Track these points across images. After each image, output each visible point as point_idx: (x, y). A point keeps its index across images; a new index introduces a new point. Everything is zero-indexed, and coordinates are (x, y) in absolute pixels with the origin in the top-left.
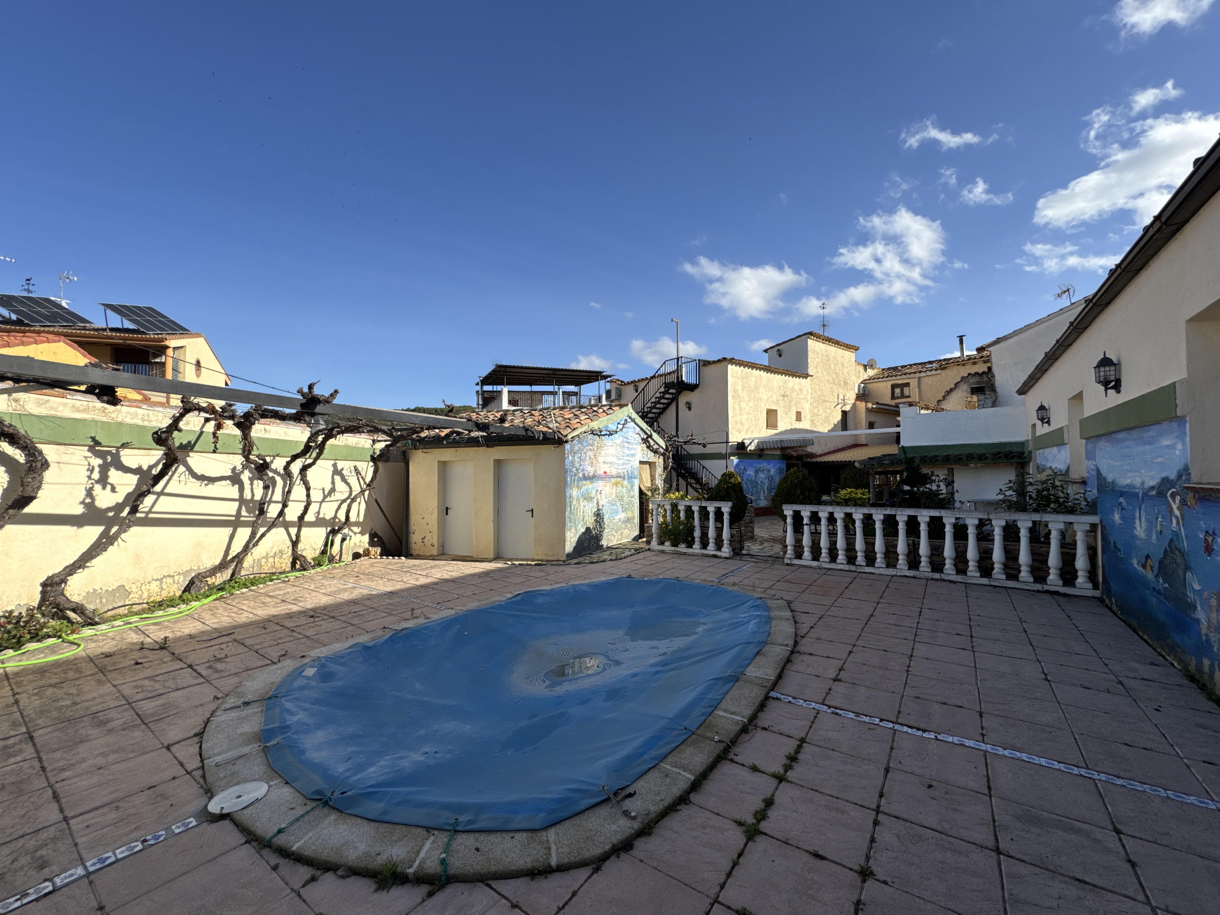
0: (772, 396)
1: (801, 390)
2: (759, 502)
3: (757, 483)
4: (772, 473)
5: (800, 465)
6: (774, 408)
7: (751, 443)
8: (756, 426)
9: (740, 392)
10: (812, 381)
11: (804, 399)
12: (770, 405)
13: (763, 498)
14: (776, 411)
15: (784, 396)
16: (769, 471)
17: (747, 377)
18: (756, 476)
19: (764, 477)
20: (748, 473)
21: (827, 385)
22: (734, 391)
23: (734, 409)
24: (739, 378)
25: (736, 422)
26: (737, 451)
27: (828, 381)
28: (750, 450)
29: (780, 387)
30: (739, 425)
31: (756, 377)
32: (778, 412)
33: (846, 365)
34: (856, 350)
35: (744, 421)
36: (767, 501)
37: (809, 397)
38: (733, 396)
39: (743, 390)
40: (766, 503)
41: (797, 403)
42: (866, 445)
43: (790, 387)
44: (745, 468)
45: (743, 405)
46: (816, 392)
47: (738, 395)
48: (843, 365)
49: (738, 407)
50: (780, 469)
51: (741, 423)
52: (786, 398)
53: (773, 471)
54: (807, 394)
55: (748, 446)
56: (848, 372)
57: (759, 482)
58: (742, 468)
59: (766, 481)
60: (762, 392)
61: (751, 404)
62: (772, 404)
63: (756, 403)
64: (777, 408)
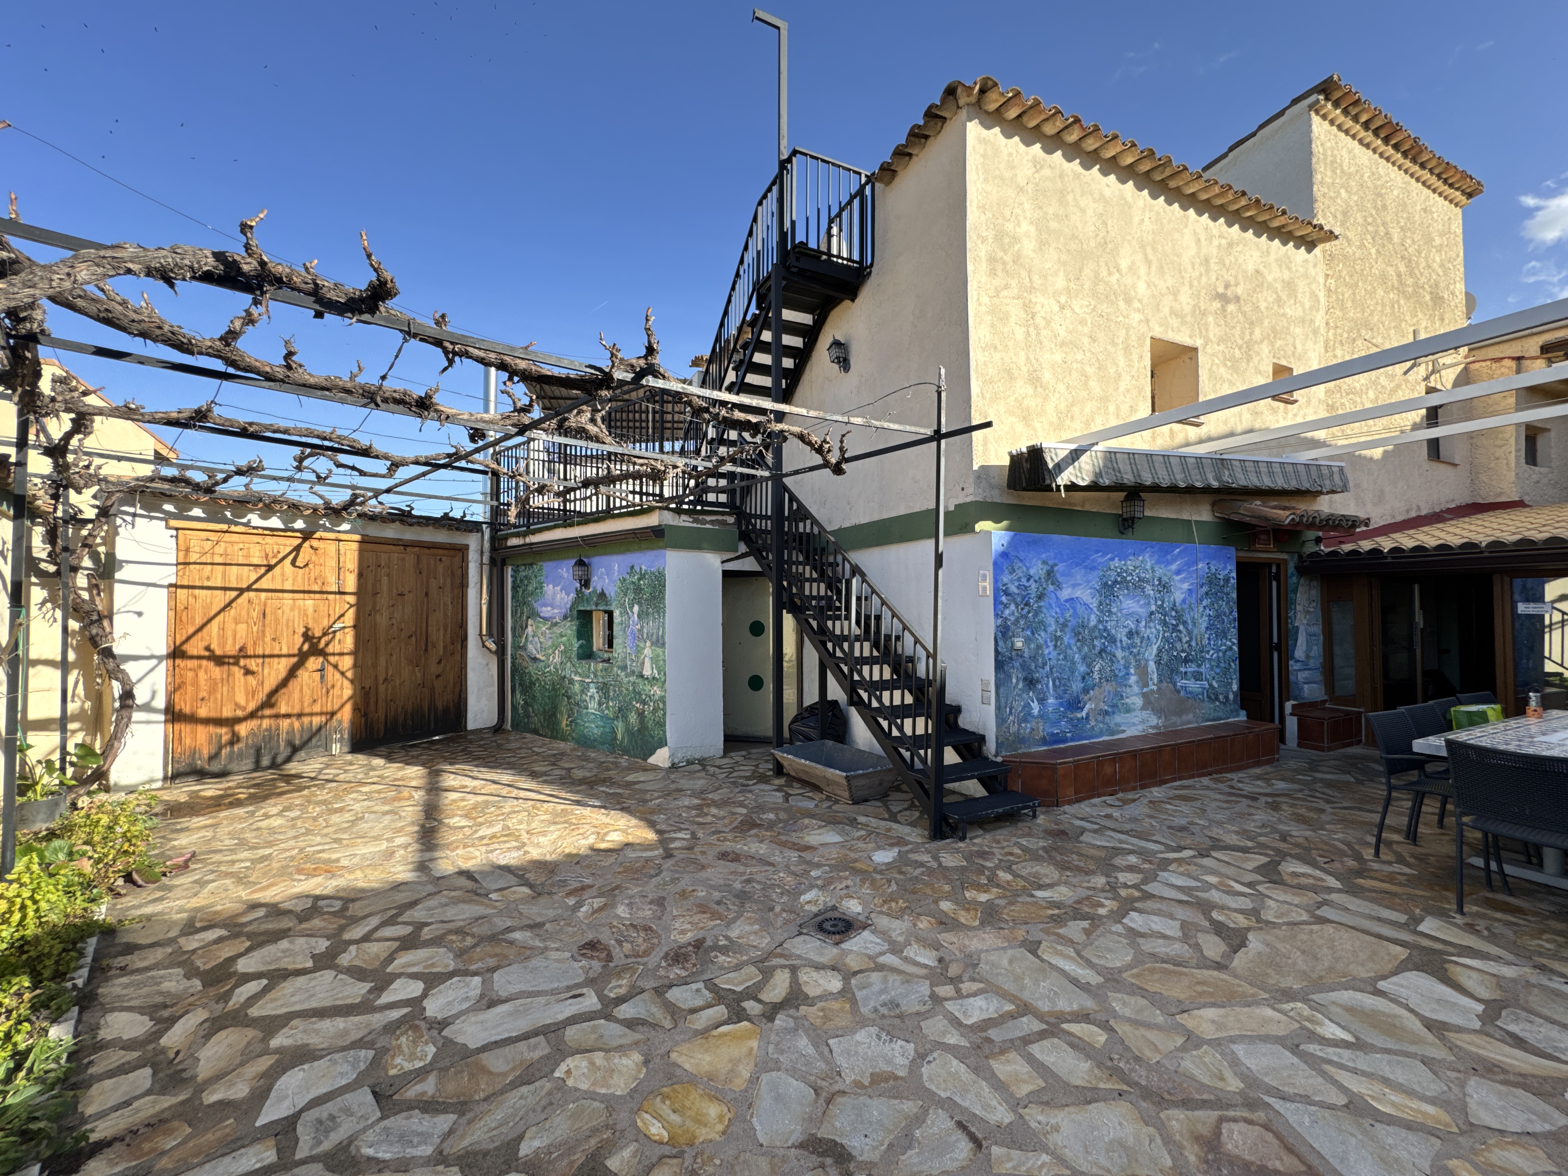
0: (1175, 293)
1: (1290, 286)
2: (1118, 718)
3: (1113, 640)
4: (1178, 596)
5: (1291, 568)
6: (1183, 338)
7: (1075, 455)
8: (1105, 399)
9: (1028, 247)
10: (1330, 259)
11: (1303, 321)
12: (1164, 324)
13: (1138, 702)
14: (1196, 350)
15: (1223, 298)
16: (1164, 587)
17: (1062, 195)
18: (1105, 608)
19: (1143, 612)
20: (1066, 593)
21: (1380, 292)
22: (999, 236)
23: (1000, 316)
24: (1021, 190)
25: (1009, 375)
26: (1010, 498)
27: (1383, 278)
28: (1072, 487)
29: (1207, 261)
30: (1022, 388)
31: (1103, 199)
32: (1202, 358)
33: (1438, 241)
34: (1470, 195)
35: (1047, 376)
36: (1158, 711)
37: (1320, 319)
38: (992, 260)
39: (1042, 245)
40: (1154, 721)
41: (1275, 333)
42: (1519, 504)
43: (1250, 268)
44: (1050, 574)
45: (1045, 305)
46: (1343, 309)
47: (1017, 258)
48: (1429, 240)
49: (1015, 311)
50: (1212, 580)
51: (1034, 380)
52: (1231, 308)
53: (1180, 590)
54: (1315, 308)
55: (1059, 468)
56: (1442, 265)
57: (1121, 635)
58: (1038, 569)
59: (1153, 631)
60: (1132, 269)
61: (1080, 306)
62: (1174, 322)
63: (1104, 308)
64: (1198, 343)
